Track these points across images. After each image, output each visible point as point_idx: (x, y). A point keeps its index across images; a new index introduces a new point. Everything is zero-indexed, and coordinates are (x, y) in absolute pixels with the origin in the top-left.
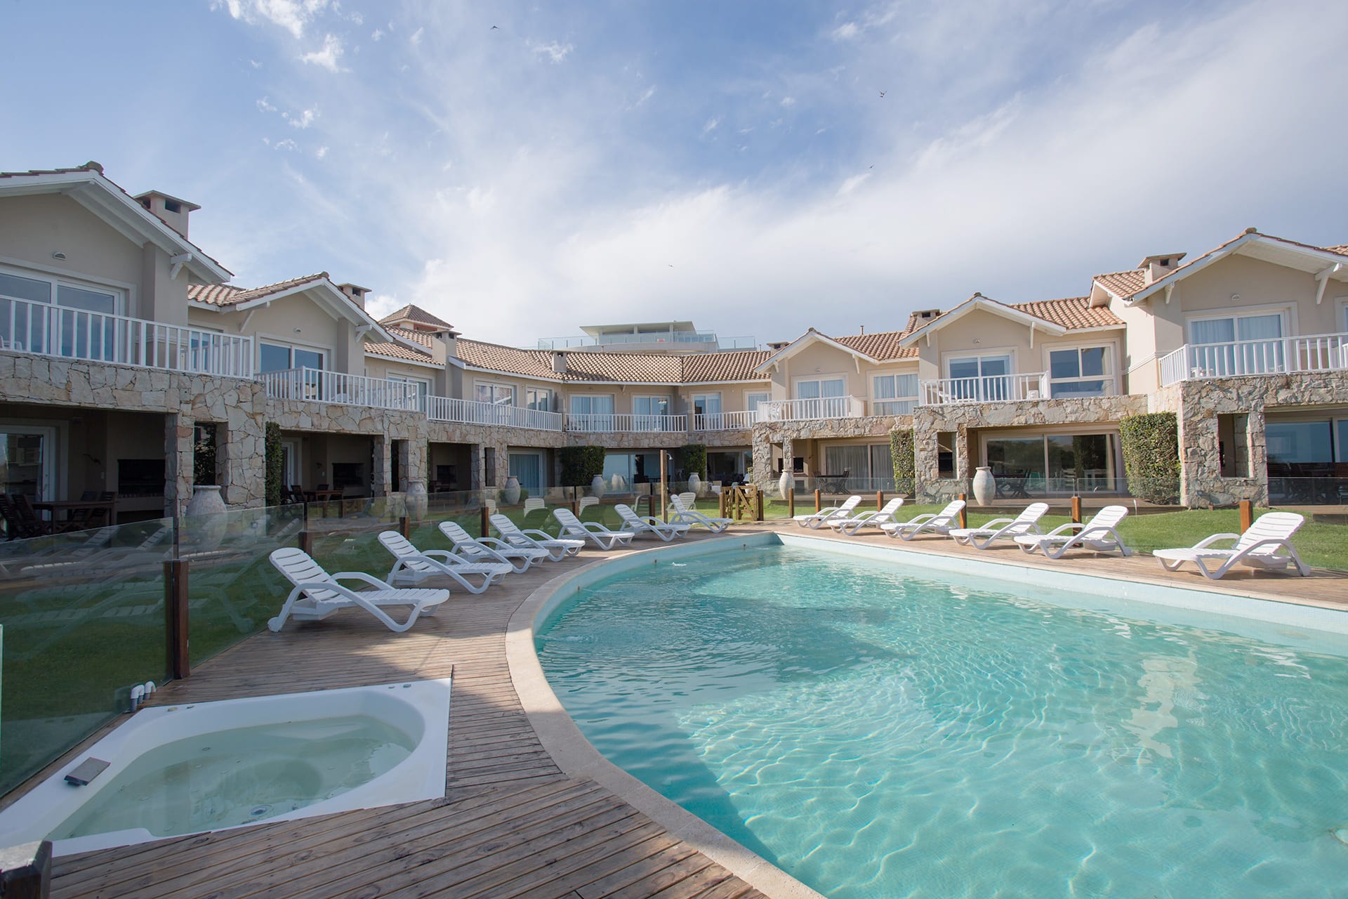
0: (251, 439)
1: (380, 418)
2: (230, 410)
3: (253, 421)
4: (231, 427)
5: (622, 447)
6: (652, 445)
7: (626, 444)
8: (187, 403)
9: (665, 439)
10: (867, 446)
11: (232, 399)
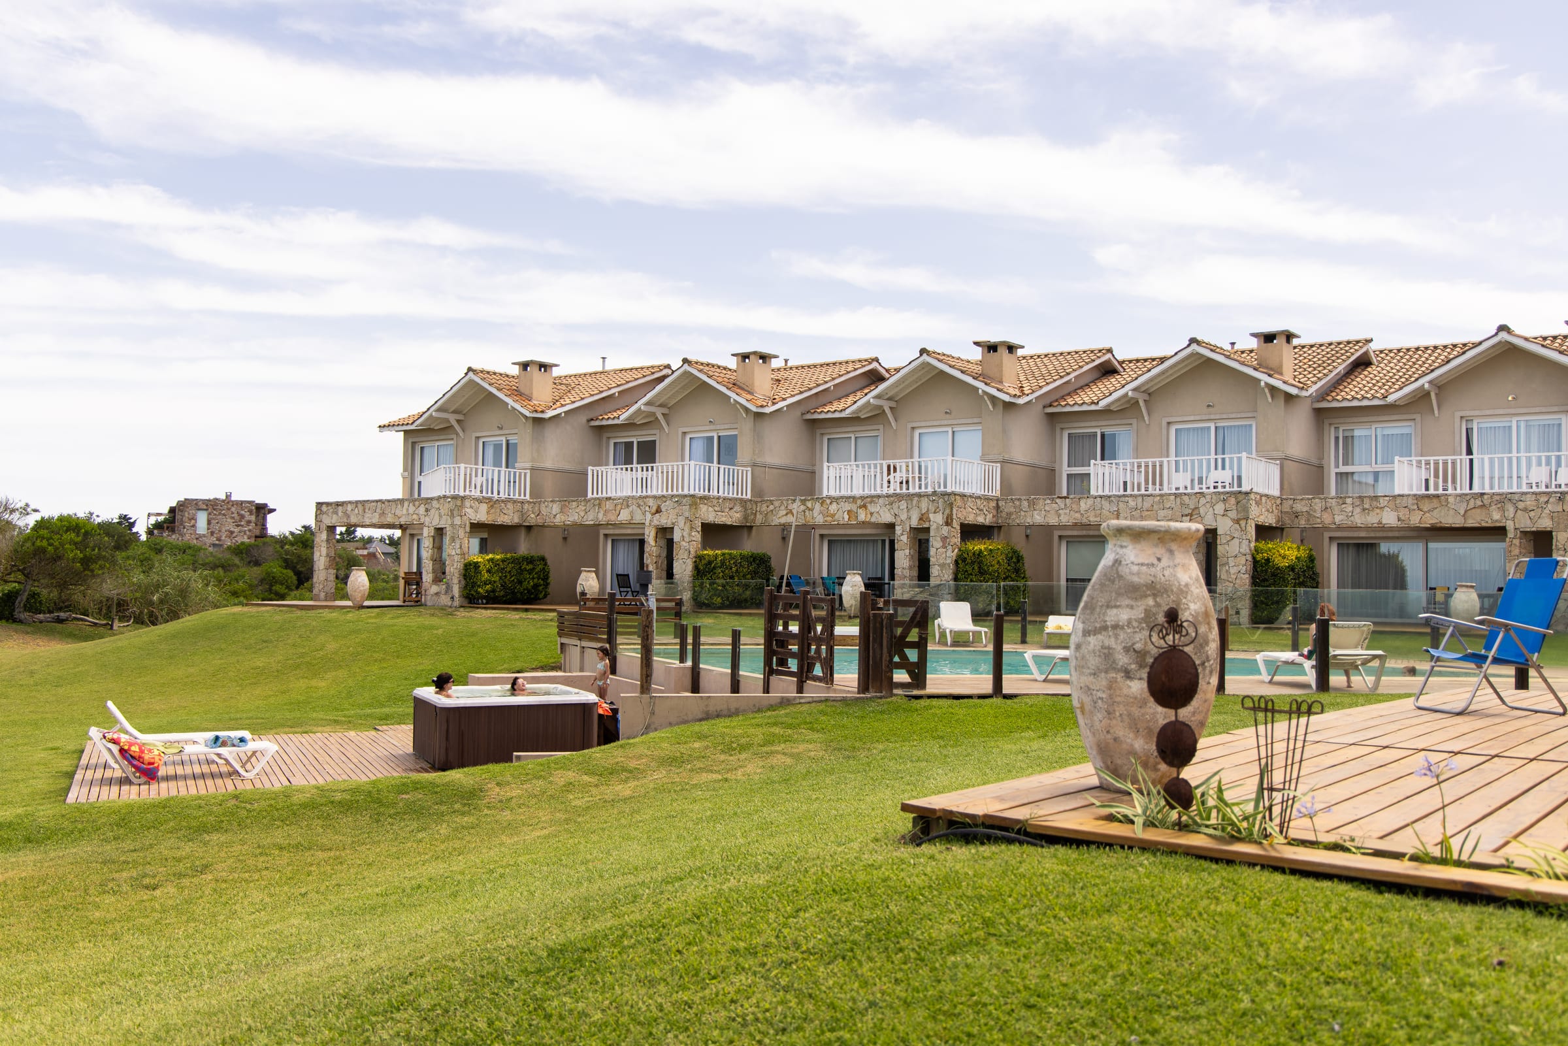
0: (1236, 541)
1: (1499, 505)
2: (1219, 518)
3: (1237, 526)
4: (1219, 532)
8: (1186, 516)
11: (1220, 508)
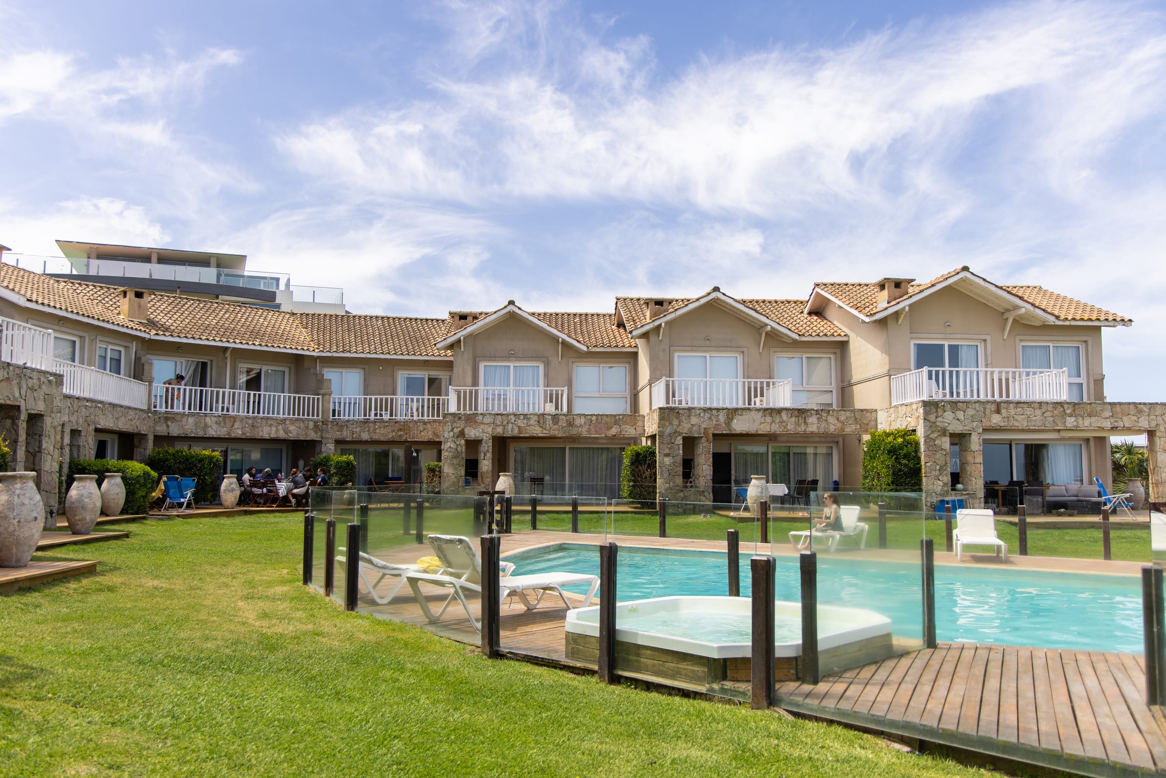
5: (233, 435)
6: (273, 435)
7: (240, 432)
9: (292, 428)
10: (565, 448)
